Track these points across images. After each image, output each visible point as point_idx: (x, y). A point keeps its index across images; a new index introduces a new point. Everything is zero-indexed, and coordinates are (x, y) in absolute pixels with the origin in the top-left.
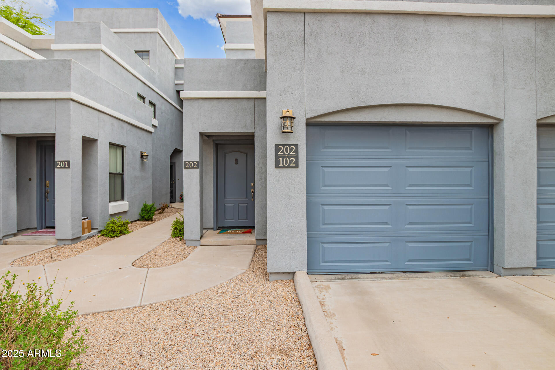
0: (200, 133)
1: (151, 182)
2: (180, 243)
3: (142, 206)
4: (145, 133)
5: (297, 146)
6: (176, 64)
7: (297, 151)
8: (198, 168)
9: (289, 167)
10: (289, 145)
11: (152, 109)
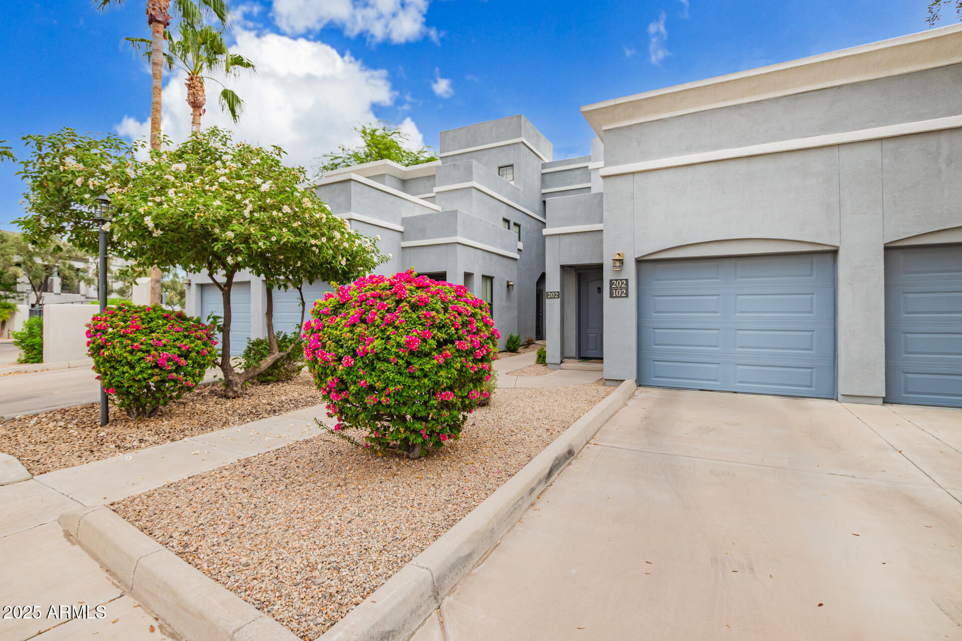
0: (561, 266)
1: (516, 312)
2: (544, 367)
3: (508, 337)
4: (511, 261)
5: (627, 280)
6: (543, 169)
7: (627, 284)
8: (558, 298)
9: (621, 297)
10: (621, 280)
11: (517, 229)
